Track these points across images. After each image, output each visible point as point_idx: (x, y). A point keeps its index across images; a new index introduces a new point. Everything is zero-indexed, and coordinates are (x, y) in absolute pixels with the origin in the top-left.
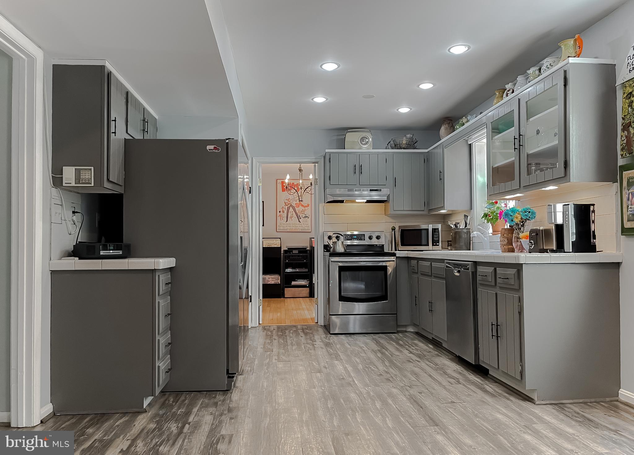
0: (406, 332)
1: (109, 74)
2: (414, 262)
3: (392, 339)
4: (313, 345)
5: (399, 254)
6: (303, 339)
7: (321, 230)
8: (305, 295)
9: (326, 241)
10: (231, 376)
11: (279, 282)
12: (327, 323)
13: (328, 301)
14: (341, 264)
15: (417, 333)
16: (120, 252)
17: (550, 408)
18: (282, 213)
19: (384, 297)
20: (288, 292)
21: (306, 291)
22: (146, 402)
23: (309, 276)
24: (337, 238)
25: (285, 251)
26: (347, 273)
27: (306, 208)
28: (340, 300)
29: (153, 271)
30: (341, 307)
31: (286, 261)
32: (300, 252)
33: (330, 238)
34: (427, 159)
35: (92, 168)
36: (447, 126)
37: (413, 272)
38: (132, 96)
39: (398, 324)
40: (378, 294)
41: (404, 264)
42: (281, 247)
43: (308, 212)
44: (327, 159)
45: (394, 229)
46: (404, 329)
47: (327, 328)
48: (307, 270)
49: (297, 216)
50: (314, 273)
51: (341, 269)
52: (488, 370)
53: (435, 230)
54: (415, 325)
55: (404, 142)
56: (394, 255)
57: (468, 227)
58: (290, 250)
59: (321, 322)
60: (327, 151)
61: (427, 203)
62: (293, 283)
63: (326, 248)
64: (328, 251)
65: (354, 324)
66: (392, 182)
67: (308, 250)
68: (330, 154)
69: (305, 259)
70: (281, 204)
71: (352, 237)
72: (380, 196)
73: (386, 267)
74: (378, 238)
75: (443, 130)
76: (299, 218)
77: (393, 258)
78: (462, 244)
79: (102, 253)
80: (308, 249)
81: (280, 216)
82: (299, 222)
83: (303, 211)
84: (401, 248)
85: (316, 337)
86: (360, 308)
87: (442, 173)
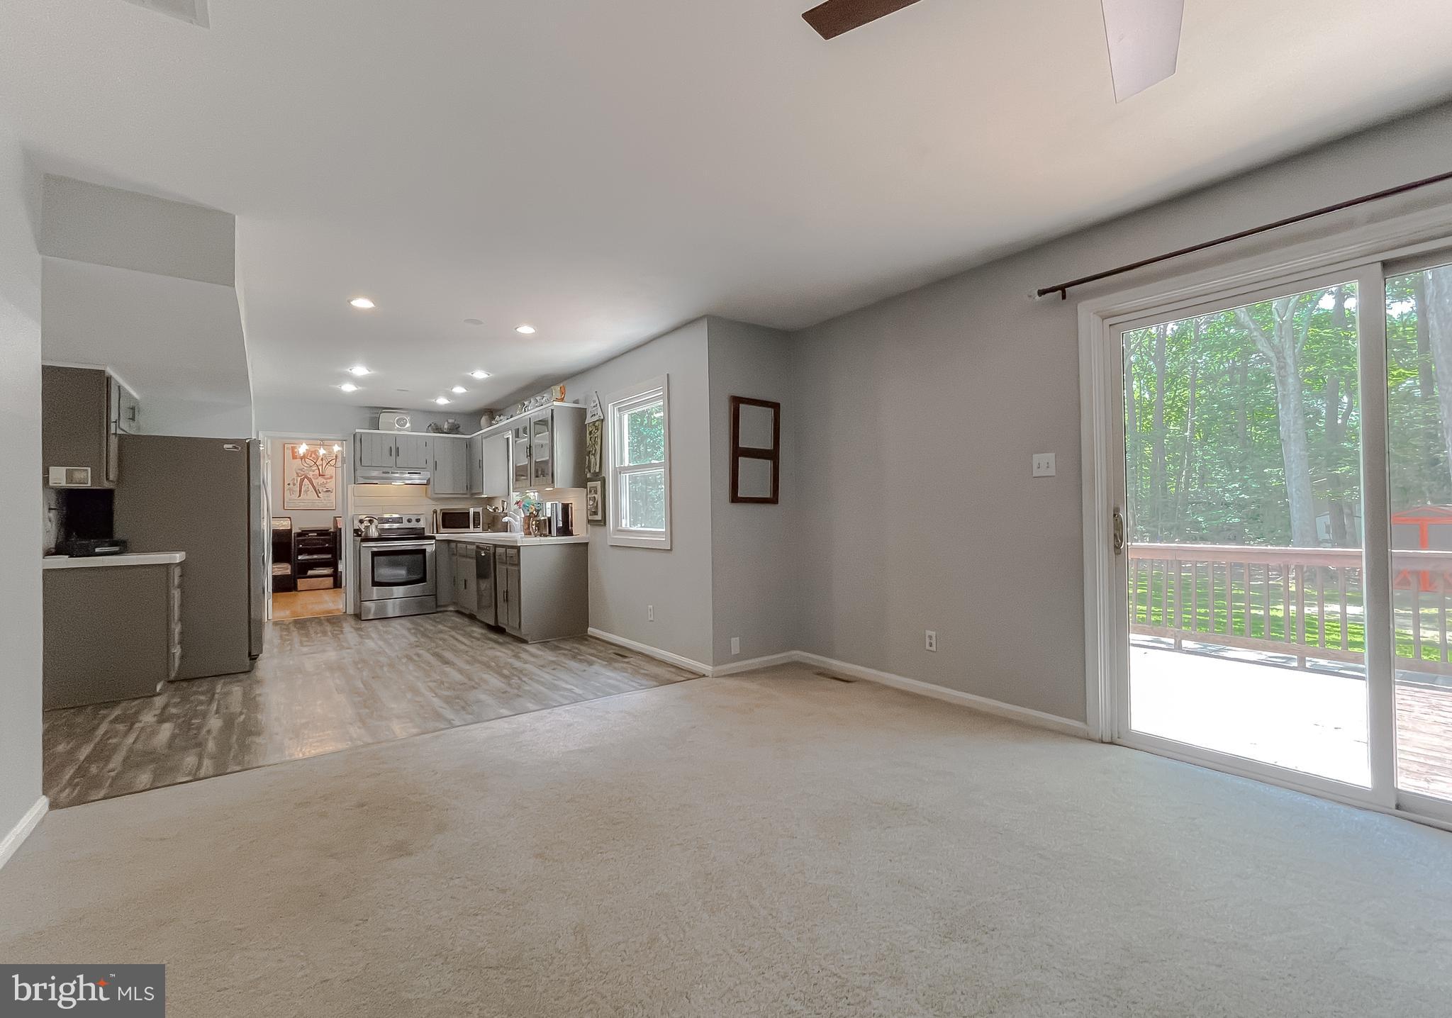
0: (447, 611)
1: (109, 379)
2: (453, 545)
3: (430, 619)
4: (342, 631)
5: (439, 537)
6: (328, 628)
7: (351, 512)
8: (326, 586)
9: (357, 525)
10: (253, 658)
11: (288, 572)
12: (358, 612)
13: (359, 588)
14: (375, 549)
15: (458, 612)
16: (116, 549)
17: (538, 645)
18: (291, 486)
19: (423, 580)
20: (301, 583)
21: (330, 581)
22: (159, 688)
23: (333, 564)
24: (371, 521)
25: (299, 535)
26: (382, 558)
27: (328, 481)
28: (373, 586)
29: (167, 566)
30: (376, 592)
31: (298, 546)
32: (318, 535)
33: (361, 522)
34: (469, 445)
35: (89, 469)
36: (487, 417)
37: (453, 554)
38: (125, 389)
39: (439, 604)
40: (415, 577)
41: (444, 546)
42: (291, 530)
43: (331, 485)
44: (357, 440)
45: (435, 512)
46: (445, 609)
47: (358, 616)
48: (330, 556)
49: (315, 491)
50: (341, 559)
51: (374, 554)
52: (505, 629)
53: (476, 514)
54: (455, 604)
55: (446, 427)
56: (433, 538)
57: (505, 511)
58: (303, 533)
59: (351, 610)
60: (357, 431)
61: (470, 487)
62: (310, 572)
63: (357, 532)
64: (360, 536)
65: (392, 609)
66: (431, 464)
67: (331, 532)
68: (361, 434)
69: (327, 543)
70: (291, 475)
71: (387, 521)
72: (419, 479)
73: (424, 551)
74: (418, 520)
75: (484, 420)
76: (317, 492)
77: (433, 542)
78: (499, 526)
79: (97, 550)
80: (332, 530)
81: (289, 489)
82: (318, 497)
83: (323, 485)
84: (442, 530)
85: (345, 625)
86: (399, 591)
87: (481, 462)
